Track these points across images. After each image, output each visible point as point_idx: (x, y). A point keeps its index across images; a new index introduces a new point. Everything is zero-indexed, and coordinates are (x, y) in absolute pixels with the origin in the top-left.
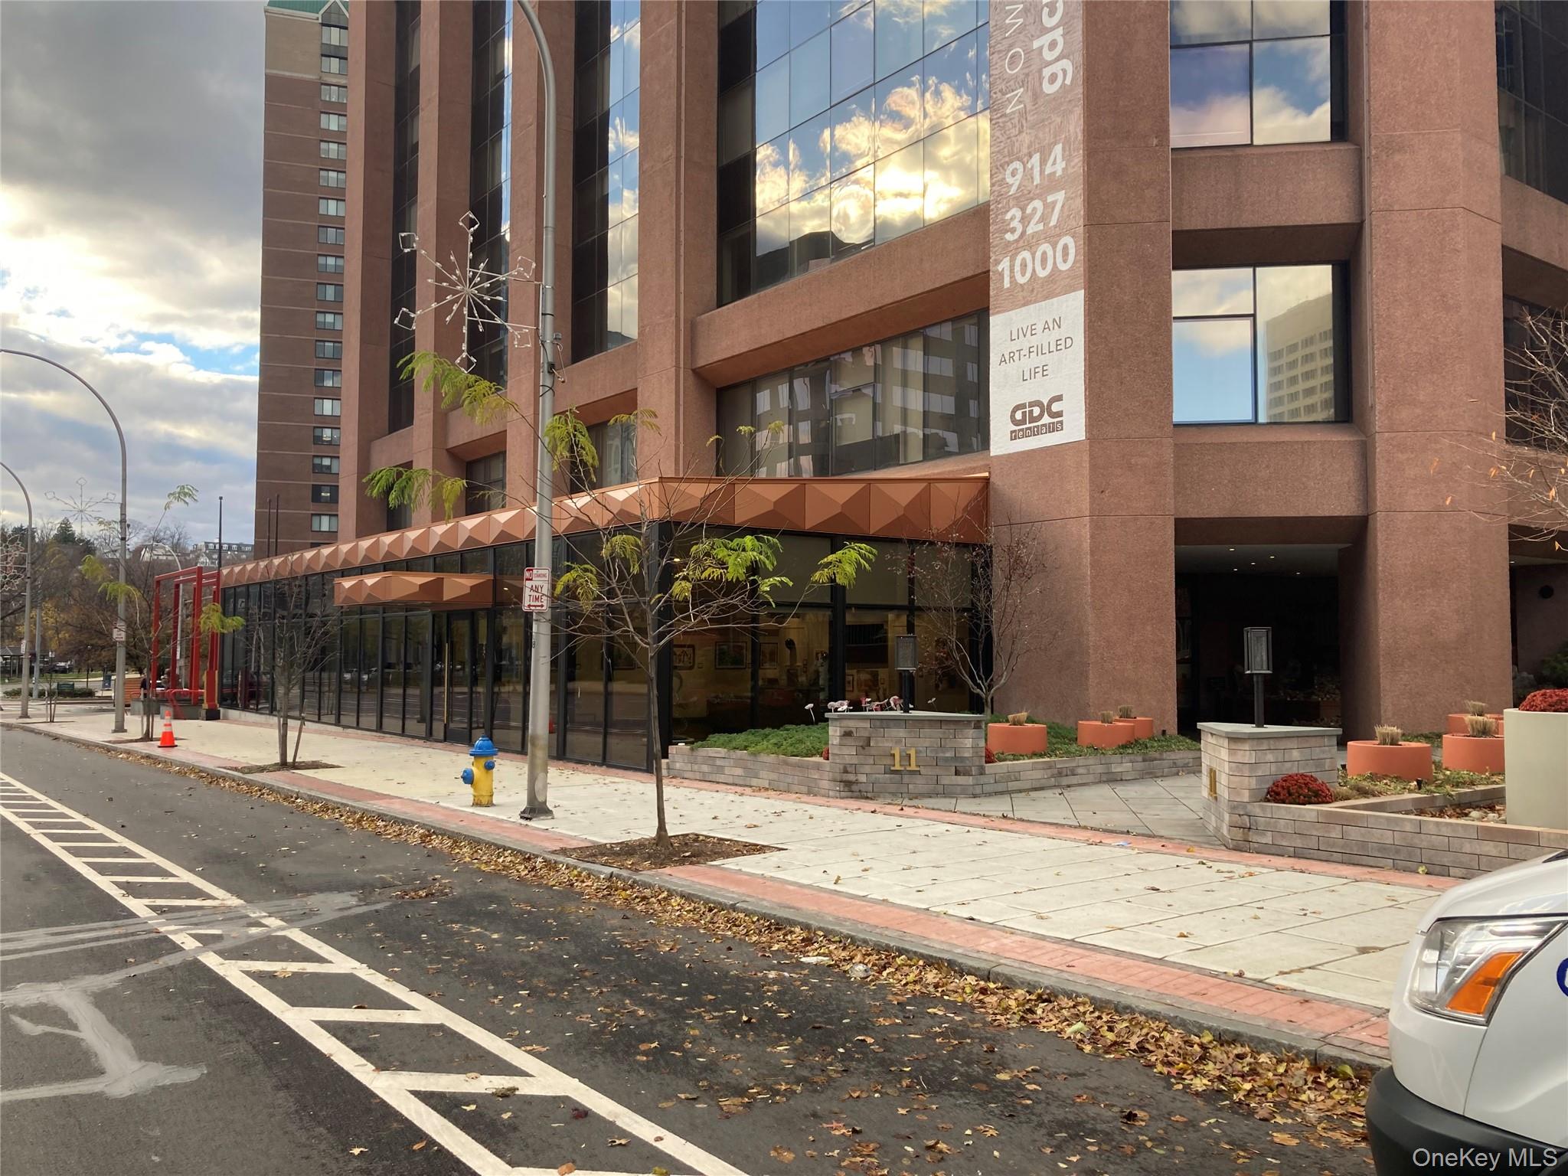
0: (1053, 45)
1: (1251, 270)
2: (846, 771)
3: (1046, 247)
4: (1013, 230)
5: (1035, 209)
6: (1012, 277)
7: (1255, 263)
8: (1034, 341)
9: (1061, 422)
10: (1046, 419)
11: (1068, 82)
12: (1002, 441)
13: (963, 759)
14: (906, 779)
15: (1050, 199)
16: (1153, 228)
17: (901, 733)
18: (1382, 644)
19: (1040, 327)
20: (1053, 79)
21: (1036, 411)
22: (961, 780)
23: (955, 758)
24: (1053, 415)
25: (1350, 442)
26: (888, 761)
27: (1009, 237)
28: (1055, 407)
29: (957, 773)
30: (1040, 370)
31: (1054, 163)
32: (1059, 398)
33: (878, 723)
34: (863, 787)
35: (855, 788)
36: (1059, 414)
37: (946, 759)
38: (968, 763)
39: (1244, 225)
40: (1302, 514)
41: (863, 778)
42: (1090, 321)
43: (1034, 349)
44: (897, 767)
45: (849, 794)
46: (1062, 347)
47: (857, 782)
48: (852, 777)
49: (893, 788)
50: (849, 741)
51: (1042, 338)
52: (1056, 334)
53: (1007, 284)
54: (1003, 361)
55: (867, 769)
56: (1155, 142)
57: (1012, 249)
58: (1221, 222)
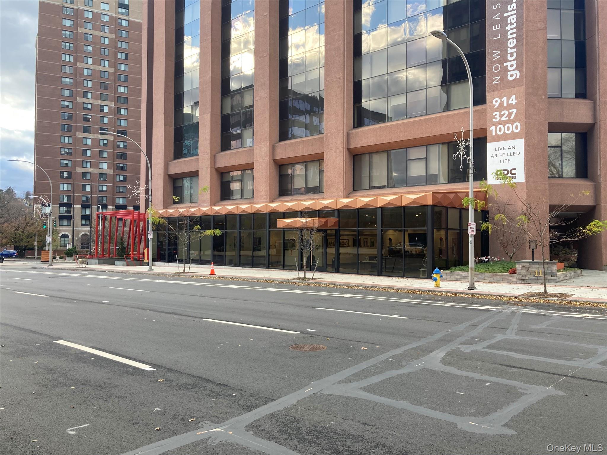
0: (512, 66)
1: (561, 134)
2: (523, 277)
3: (510, 125)
4: (496, 119)
5: (505, 114)
6: (496, 131)
7: (562, 133)
8: (505, 152)
9: (516, 176)
10: (509, 175)
11: (518, 77)
12: (491, 180)
13: (553, 273)
14: (539, 278)
15: (511, 111)
16: (543, 122)
17: (537, 266)
18: (603, 240)
19: (507, 148)
20: (512, 76)
21: (506, 172)
22: (553, 278)
23: (552, 273)
24: (512, 174)
25: (592, 184)
26: (534, 274)
27: (494, 120)
28: (513, 172)
29: (552, 276)
30: (507, 160)
31: (512, 100)
32: (515, 169)
33: (531, 264)
34: (527, 281)
35: (525, 281)
36: (515, 174)
37: (549, 273)
38: (554, 274)
39: (564, 122)
40: (579, 204)
41: (527, 278)
42: (526, 148)
43: (505, 154)
44: (537, 275)
45: (524, 283)
46: (516, 154)
47: (526, 279)
48: (524, 278)
49: (535, 281)
50: (524, 269)
51: (509, 151)
52: (513, 151)
53: (494, 134)
54: (492, 156)
55: (528, 276)
56: (544, 97)
57: (496, 124)
58: (558, 121)
